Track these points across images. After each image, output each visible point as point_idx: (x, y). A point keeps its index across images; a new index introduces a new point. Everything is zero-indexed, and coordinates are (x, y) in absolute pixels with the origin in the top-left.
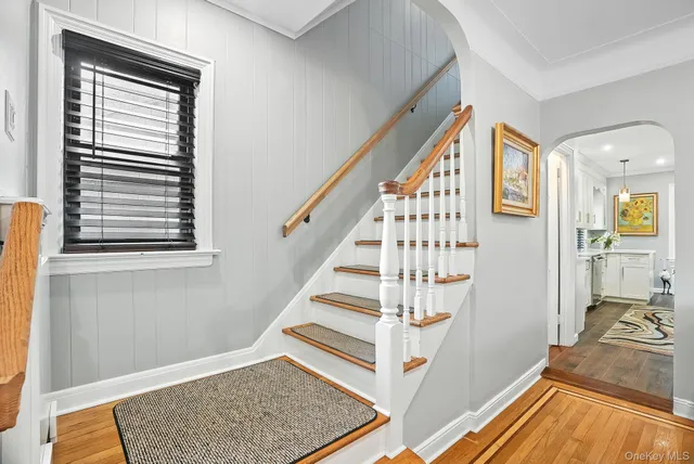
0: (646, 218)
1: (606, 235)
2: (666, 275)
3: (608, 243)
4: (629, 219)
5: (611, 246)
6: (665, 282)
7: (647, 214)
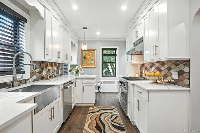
0: (92, 60)
1: (77, 68)
2: (99, 84)
3: (77, 72)
4: (87, 60)
5: (79, 73)
6: (99, 87)
7: (93, 58)
